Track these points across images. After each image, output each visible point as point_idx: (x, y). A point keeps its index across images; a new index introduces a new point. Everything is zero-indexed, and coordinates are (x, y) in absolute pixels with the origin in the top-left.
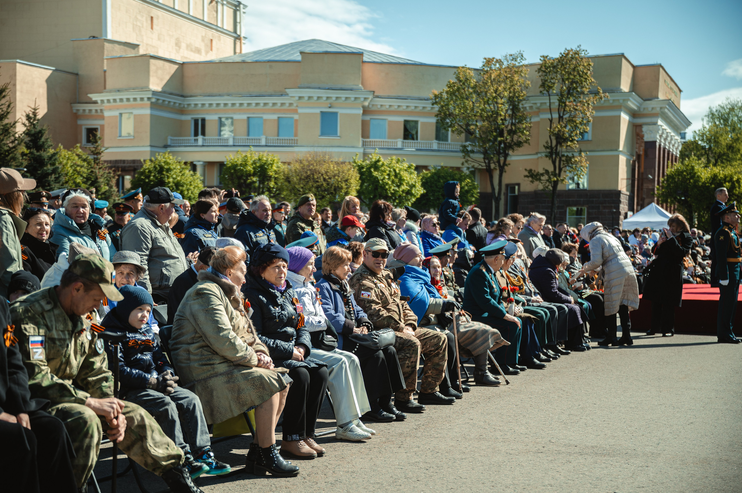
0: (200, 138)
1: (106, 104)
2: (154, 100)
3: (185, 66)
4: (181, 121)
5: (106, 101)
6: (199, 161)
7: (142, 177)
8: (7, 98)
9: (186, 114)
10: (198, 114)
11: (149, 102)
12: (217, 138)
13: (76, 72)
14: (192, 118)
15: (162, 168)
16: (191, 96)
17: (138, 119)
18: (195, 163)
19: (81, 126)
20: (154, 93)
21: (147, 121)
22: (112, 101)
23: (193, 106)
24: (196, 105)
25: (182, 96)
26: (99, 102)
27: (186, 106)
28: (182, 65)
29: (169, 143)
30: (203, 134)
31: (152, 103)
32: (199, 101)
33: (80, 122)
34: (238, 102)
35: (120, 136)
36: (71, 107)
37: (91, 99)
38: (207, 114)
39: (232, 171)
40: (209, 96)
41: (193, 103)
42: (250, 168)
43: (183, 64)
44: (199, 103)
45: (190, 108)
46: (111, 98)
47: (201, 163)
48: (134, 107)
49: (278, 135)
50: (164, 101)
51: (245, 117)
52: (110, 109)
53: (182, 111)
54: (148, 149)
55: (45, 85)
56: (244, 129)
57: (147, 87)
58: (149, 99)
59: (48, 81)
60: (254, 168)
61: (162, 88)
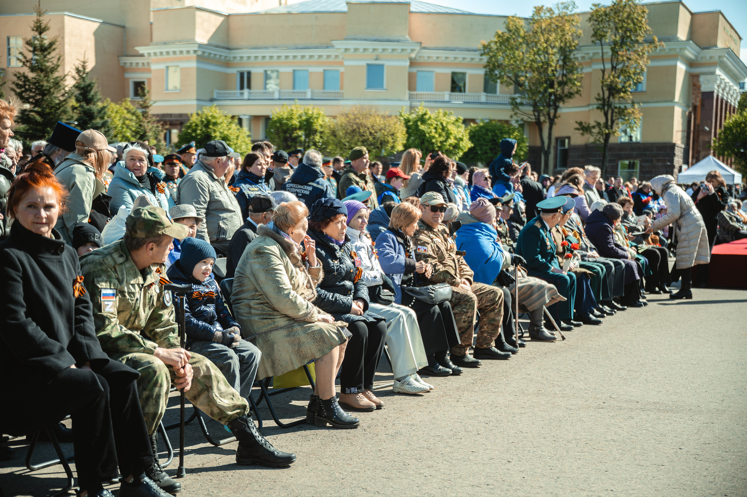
0: (246, 91)
1: (153, 57)
2: (200, 53)
3: (231, 18)
4: (227, 75)
5: (152, 54)
6: (245, 115)
7: (189, 131)
8: (57, 51)
9: (232, 67)
10: (244, 67)
11: (195, 55)
12: (263, 91)
13: (122, 24)
14: (238, 71)
15: (208, 122)
16: (237, 49)
17: (184, 72)
18: (241, 117)
19: (128, 79)
20: (201, 46)
21: (194, 74)
22: (158, 54)
23: (238, 58)
24: (242, 58)
25: (228, 49)
26: (146, 55)
27: (232, 59)
28: (228, 16)
29: (215, 96)
30: (249, 87)
31: (198, 56)
32: (245, 53)
33: (127, 75)
34: (283, 55)
35: (167, 89)
36: (119, 61)
37: (137, 52)
38: (253, 67)
39: (278, 125)
40: (255, 48)
41: (238, 55)
42: (296, 122)
44: (245, 55)
45: (236, 61)
46: (158, 51)
47: (247, 117)
48: (180, 60)
49: (324, 88)
50: (210, 54)
51: (290, 70)
52: (157, 62)
53: (227, 64)
54: (195, 103)
55: (92, 38)
56: (290, 82)
57: (193, 39)
58: (195, 51)
59: (96, 34)
60: (300, 122)
61: (209, 41)
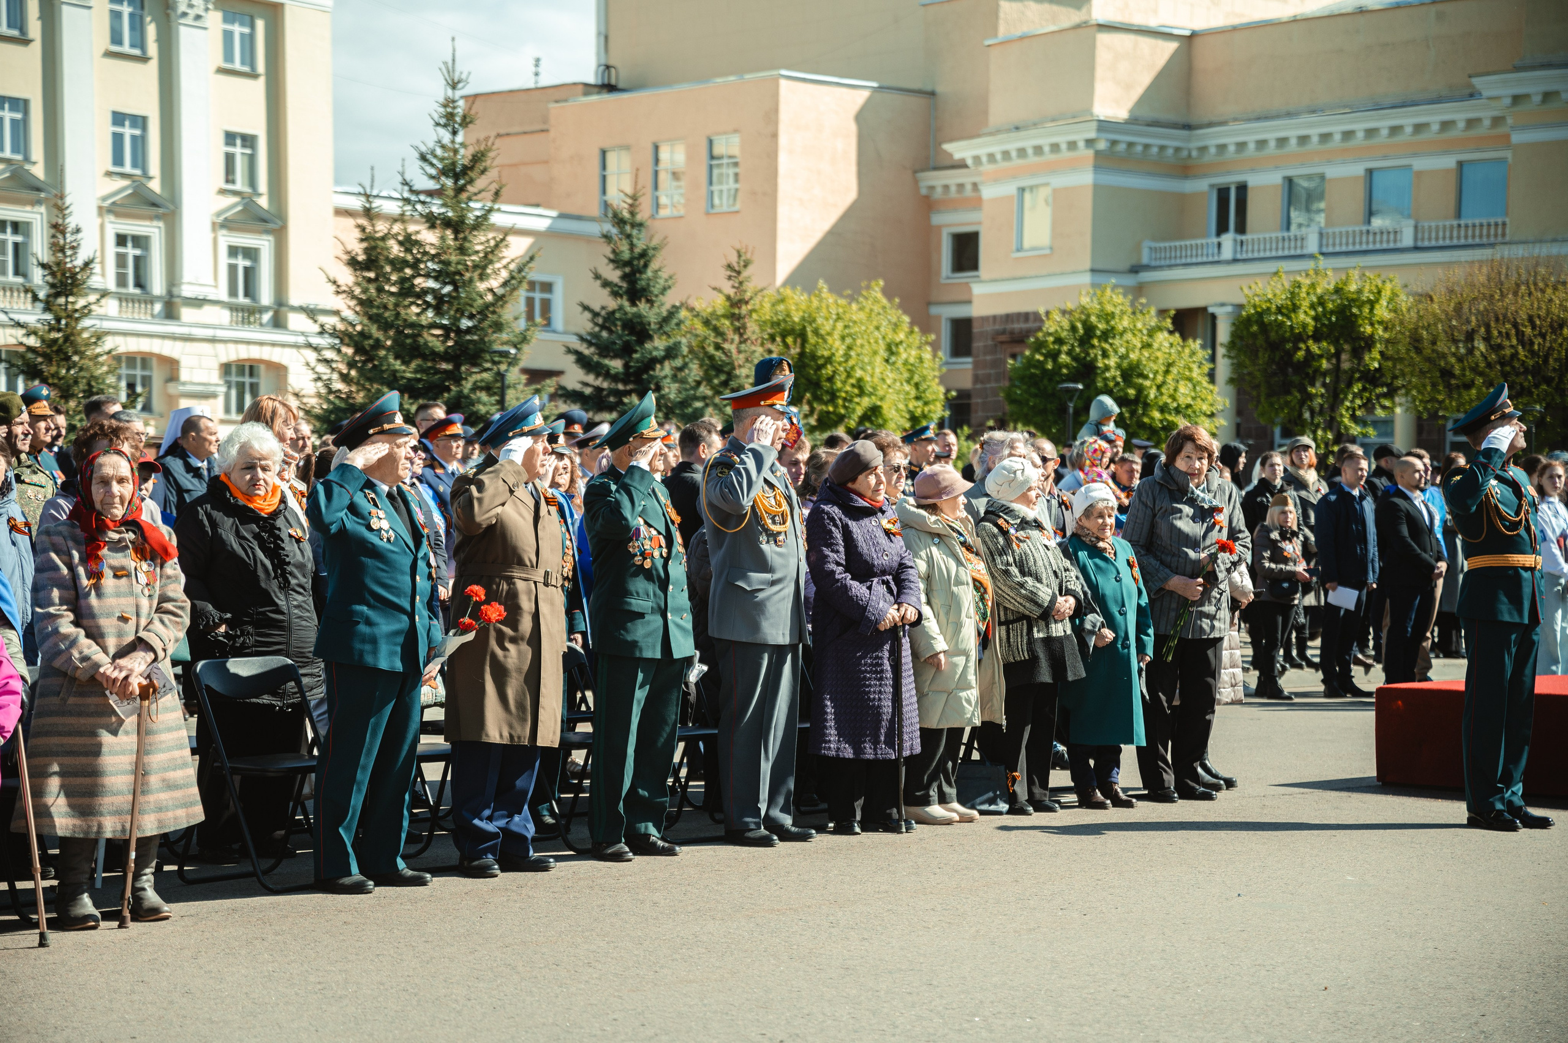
0: (1228, 240)
1: (987, 167)
2: (1102, 145)
3: (1197, 41)
4: (1182, 199)
5: (984, 159)
6: (1223, 305)
7: (1038, 357)
9: (1195, 177)
10: (1229, 173)
11: (1090, 153)
12: (1280, 235)
13: (929, 88)
14: (1212, 186)
15: (1090, 329)
16: (1210, 125)
17: (1061, 200)
18: (1211, 310)
19: (939, 228)
20: (1104, 126)
21: (1086, 204)
22: (999, 157)
23: (1213, 150)
24: (1222, 148)
25: (1188, 127)
26: (969, 162)
27: (1194, 154)
28: (1190, 40)
29: (1145, 260)
30: (1241, 229)
31: (1098, 154)
32: (1228, 136)
33: (937, 219)
35: (1020, 249)
36: (916, 182)
37: (951, 155)
38: (1253, 170)
39: (1255, 328)
40: (1258, 119)
41: (1212, 143)
42: (1304, 317)
43: (1194, 35)
44: (1230, 141)
45: (1207, 159)
46: (996, 149)
48: (1052, 169)
49: (1458, 215)
50: (1130, 145)
51: (1358, 170)
52: (997, 179)
53: (1184, 169)
54: (1087, 279)
55: (853, 128)
56: (1357, 205)
57: (1089, 110)
58: (1089, 142)
59: (860, 118)
60: (1316, 318)
61: (1131, 111)
